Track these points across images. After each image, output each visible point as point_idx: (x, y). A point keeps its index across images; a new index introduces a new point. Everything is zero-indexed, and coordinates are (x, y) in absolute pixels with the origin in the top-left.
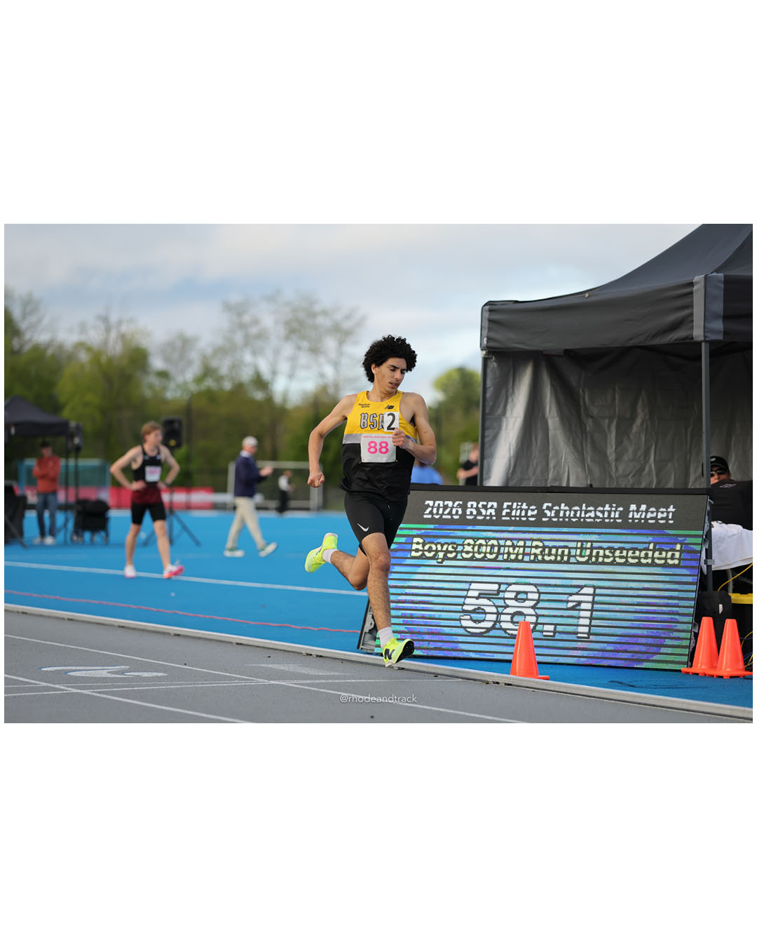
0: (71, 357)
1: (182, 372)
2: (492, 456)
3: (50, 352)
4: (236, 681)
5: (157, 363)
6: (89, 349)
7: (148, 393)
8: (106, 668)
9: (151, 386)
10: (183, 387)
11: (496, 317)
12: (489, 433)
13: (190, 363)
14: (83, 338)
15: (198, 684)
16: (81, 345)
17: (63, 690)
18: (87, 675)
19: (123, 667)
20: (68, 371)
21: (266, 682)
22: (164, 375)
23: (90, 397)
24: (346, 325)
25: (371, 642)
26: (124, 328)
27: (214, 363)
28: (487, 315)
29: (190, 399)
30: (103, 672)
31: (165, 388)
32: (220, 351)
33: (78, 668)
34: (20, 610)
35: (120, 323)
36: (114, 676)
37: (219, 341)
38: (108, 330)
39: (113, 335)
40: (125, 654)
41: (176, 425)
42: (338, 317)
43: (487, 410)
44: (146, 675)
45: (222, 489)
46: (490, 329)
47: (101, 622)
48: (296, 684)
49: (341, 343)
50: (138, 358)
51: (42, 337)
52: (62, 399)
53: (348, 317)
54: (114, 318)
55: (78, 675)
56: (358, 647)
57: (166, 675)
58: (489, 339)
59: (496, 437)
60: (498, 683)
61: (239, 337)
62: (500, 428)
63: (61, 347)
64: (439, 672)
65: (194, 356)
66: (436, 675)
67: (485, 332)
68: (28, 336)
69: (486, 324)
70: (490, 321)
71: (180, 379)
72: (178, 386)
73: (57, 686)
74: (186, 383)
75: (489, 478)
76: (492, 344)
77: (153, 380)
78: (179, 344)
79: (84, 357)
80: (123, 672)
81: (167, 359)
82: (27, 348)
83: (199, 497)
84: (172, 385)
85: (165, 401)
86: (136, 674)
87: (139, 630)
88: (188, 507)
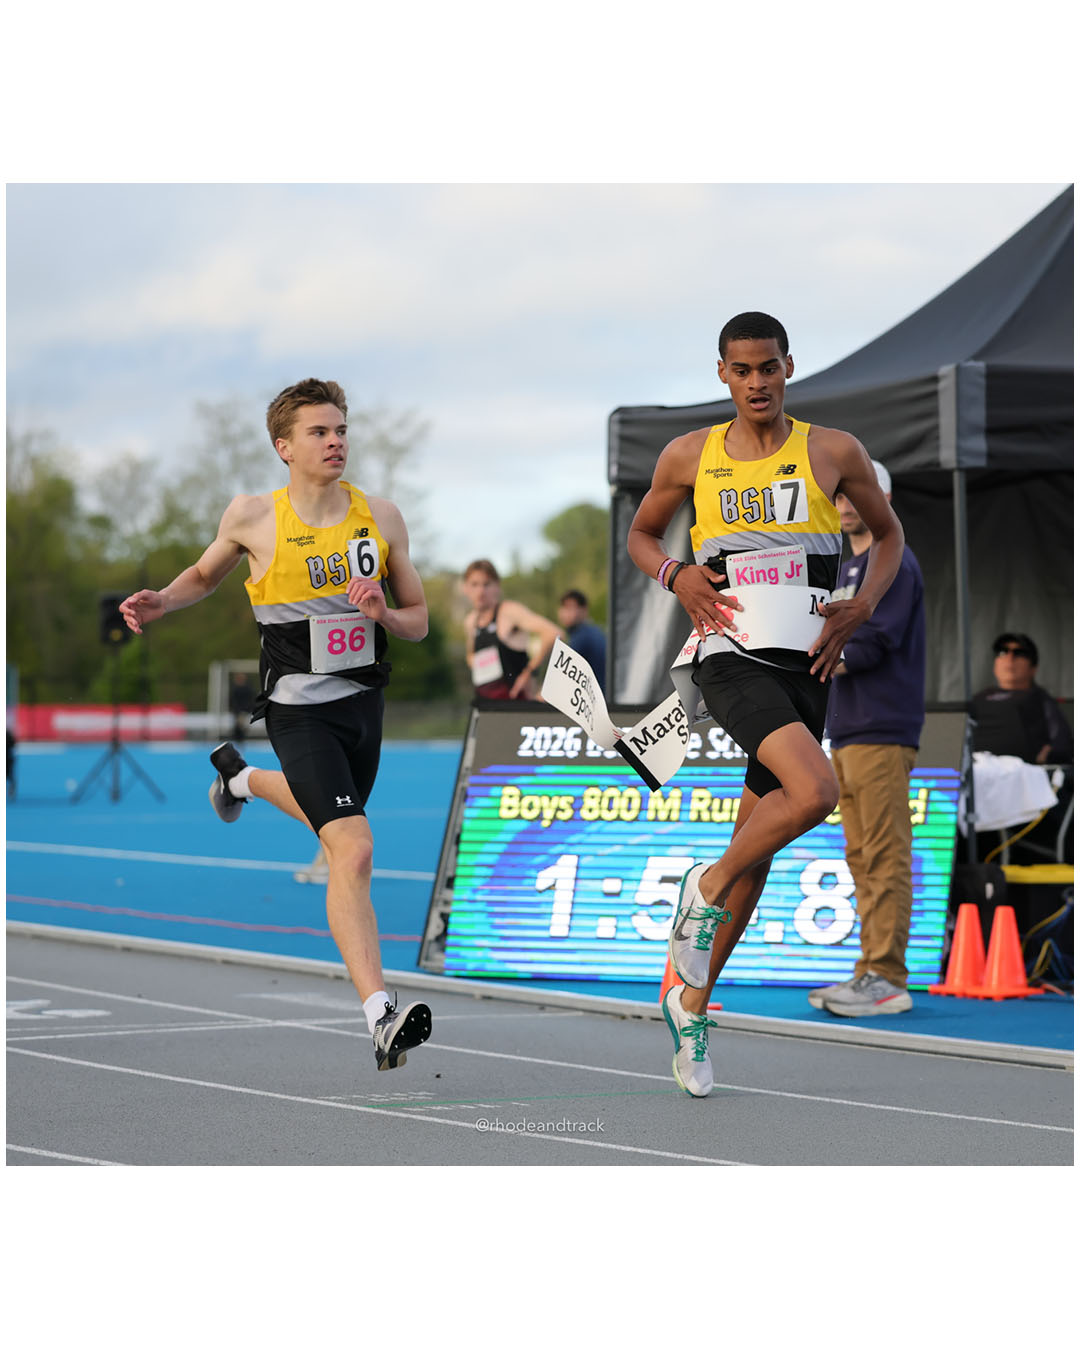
1: (132, 517)
2: (628, 653)
4: (222, 1022)
5: (90, 503)
7: (75, 552)
9: (80, 541)
10: (134, 541)
11: (631, 431)
12: (623, 618)
13: (143, 502)
15: (159, 1028)
19: (39, 1002)
21: (270, 1023)
22: (102, 522)
24: (398, 438)
25: (438, 956)
26: (34, 448)
27: (183, 503)
28: (616, 428)
29: (145, 562)
31: (103, 544)
32: (193, 482)
35: (28, 438)
36: (25, 1016)
37: (191, 466)
38: (10, 450)
40: (43, 981)
42: (385, 425)
43: (620, 580)
44: (76, 1014)
45: (199, 706)
46: (622, 452)
48: (317, 1025)
49: (390, 466)
50: (58, 495)
53: (401, 424)
56: (418, 963)
57: (109, 1013)
58: (621, 467)
59: (633, 624)
60: (640, 1017)
61: (223, 459)
62: (639, 609)
64: (546, 1001)
65: (151, 491)
66: (542, 1007)
67: (615, 457)
69: (616, 443)
70: (623, 439)
71: (127, 528)
72: (126, 541)
74: (137, 536)
75: (623, 689)
76: (626, 476)
77: (83, 530)
78: (125, 471)
80: (38, 1011)
81: (106, 496)
83: (162, 720)
84: (115, 538)
85: (103, 565)
86: (61, 1013)
87: (65, 941)
88: (145, 736)
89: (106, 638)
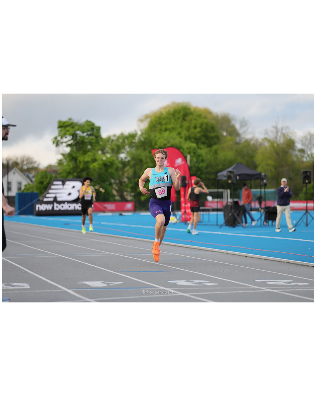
0: (261, 144)
1: (311, 149)
3: (252, 142)
6: (269, 141)
7: (295, 159)
8: (282, 280)
9: (296, 156)
14: (266, 136)
16: (266, 139)
17: (265, 290)
18: (275, 284)
19: (290, 280)
20: (260, 151)
22: (302, 151)
23: (270, 162)
26: (284, 131)
30: (281, 282)
31: (302, 157)
33: (270, 280)
34: (244, 255)
35: (282, 129)
36: (286, 284)
38: (277, 132)
39: (279, 134)
40: (290, 275)
41: (308, 173)
44: (300, 284)
47: (279, 260)
50: (290, 144)
51: (248, 136)
52: (258, 163)
54: (280, 126)
55: (271, 284)
57: (309, 284)
63: (257, 140)
68: (242, 136)
71: (309, 153)
72: (309, 156)
73: (262, 288)
74: (312, 154)
77: (297, 153)
78: (308, 137)
79: (267, 144)
80: (290, 283)
81: (303, 144)
82: (243, 141)
84: (306, 155)
85: (303, 162)
86: (296, 283)
87: (295, 264)
89: (304, 182)
